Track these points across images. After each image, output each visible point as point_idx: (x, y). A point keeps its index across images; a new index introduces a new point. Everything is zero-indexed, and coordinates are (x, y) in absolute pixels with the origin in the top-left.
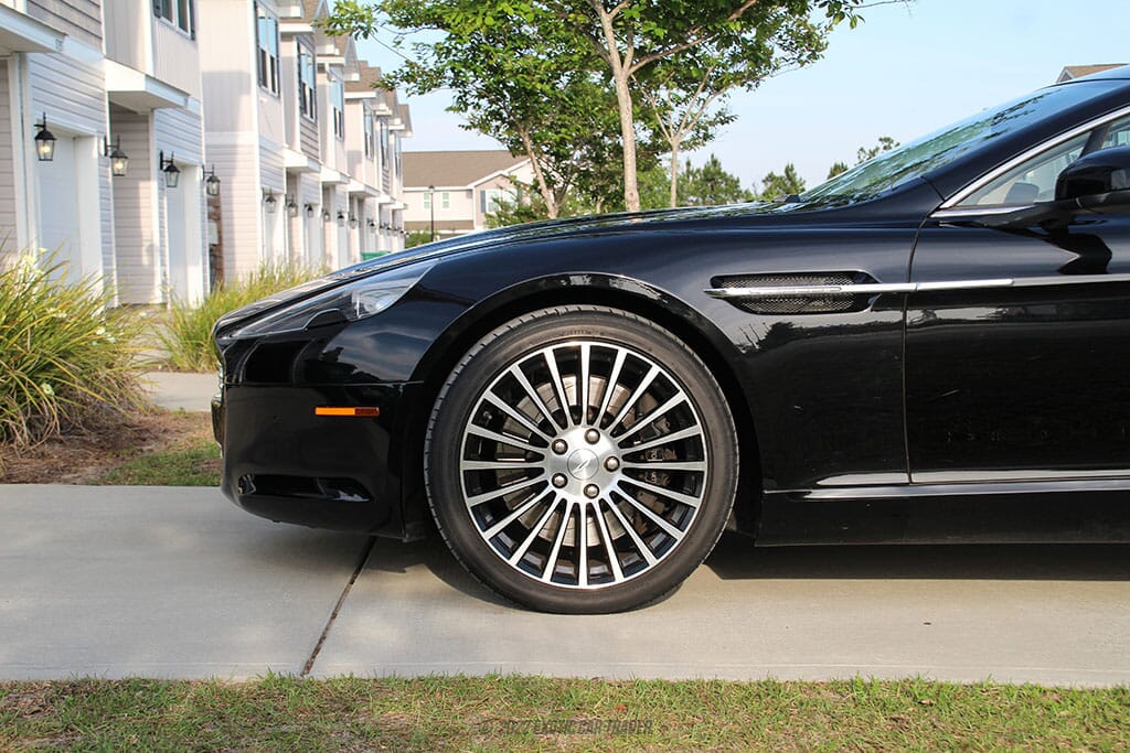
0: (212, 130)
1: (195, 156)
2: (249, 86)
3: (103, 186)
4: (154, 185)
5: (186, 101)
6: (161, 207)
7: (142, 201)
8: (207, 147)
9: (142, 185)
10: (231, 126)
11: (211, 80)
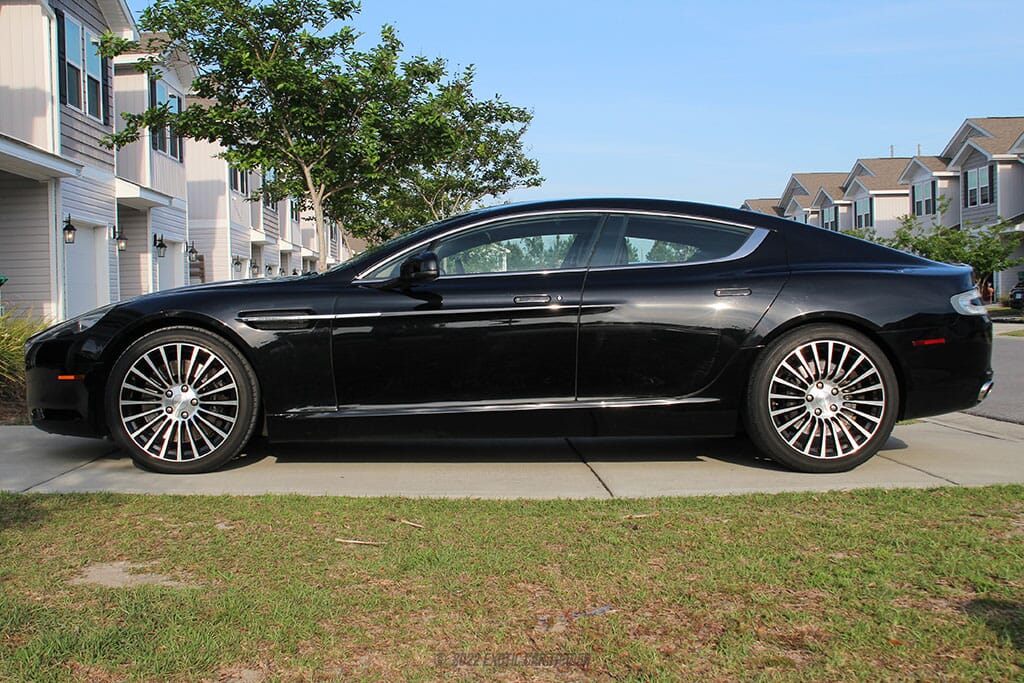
0: (194, 218)
1: (181, 234)
2: (225, 190)
3: (112, 257)
4: (150, 256)
5: (171, 202)
6: (154, 270)
7: (142, 266)
8: (190, 230)
9: (142, 255)
10: (212, 215)
11: (193, 187)
